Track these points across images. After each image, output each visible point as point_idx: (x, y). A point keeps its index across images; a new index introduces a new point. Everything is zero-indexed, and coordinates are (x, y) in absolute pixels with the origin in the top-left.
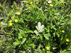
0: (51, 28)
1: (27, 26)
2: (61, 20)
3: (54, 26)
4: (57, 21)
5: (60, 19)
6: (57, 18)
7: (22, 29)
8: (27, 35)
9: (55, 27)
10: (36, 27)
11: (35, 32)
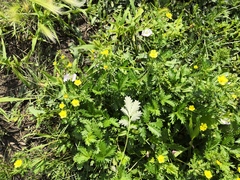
0: (163, 104)
1: (100, 107)
2: (183, 80)
3: (170, 96)
4: (174, 83)
5: (181, 76)
6: (172, 75)
7: (90, 118)
8: (104, 131)
9: (172, 99)
10: (123, 109)
11: (123, 121)
